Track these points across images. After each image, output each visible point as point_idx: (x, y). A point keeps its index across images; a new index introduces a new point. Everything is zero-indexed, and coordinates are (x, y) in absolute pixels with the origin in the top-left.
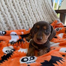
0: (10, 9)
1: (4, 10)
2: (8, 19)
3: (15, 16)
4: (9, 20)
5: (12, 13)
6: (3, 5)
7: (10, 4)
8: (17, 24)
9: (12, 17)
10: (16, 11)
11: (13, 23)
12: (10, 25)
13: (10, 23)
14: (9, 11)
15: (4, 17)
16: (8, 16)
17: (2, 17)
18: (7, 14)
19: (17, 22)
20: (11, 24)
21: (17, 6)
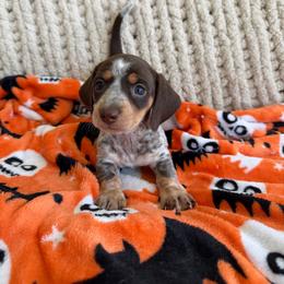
0: (248, 20)
1: (228, 23)
2: (230, 54)
3: (260, 44)
5: (252, 36)
6: (228, 9)
7: (251, 5)
8: (259, 72)
9: (246, 49)
10: (268, 30)
11: (247, 70)
12: (233, 75)
13: (237, 68)
14: (242, 28)
15: (221, 46)
16: (232, 44)
17: (216, 47)
18: (231, 39)
19: (260, 67)
20: (236, 71)
21: (278, 9)
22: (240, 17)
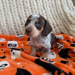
4: (3, 22)
22: (5, 12)
